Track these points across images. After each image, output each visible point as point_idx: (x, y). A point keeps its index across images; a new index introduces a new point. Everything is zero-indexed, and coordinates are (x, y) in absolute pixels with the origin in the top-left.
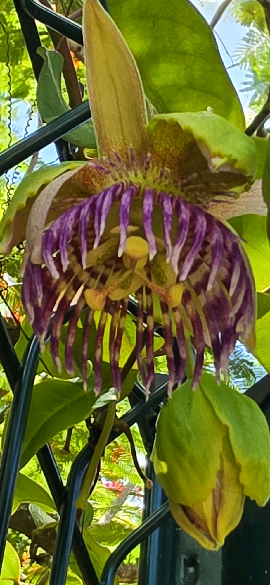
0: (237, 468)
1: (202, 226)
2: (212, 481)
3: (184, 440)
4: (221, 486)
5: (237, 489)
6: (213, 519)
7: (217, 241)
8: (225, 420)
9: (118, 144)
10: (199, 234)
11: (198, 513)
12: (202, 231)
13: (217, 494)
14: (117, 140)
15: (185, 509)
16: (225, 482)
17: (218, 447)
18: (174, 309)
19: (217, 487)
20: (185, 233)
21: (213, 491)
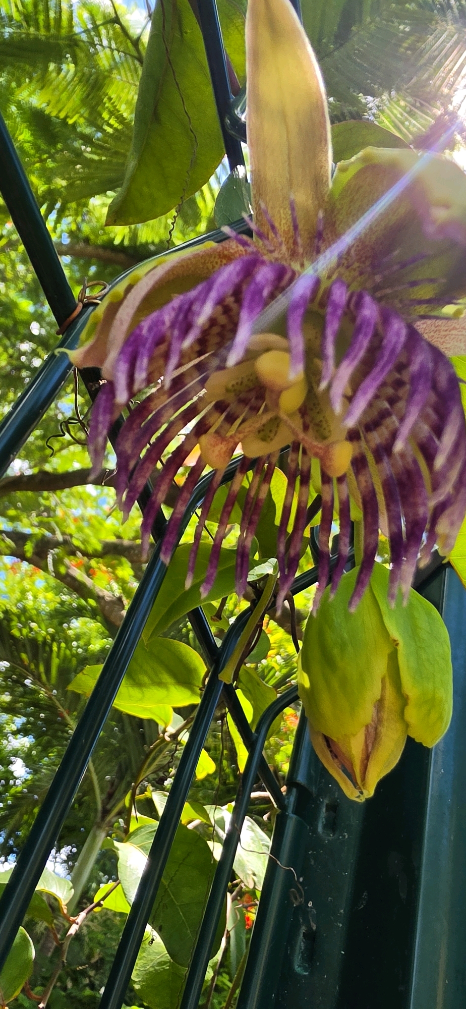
0: (403, 700)
1: (398, 334)
2: (367, 713)
3: (336, 652)
4: (379, 721)
5: (399, 726)
6: (362, 762)
7: (422, 366)
8: (395, 633)
9: (284, 221)
10: (390, 347)
11: (344, 750)
12: (397, 342)
13: (372, 730)
14: (283, 216)
15: (328, 741)
16: (385, 715)
17: (380, 667)
18: (341, 480)
19: (373, 721)
20: (364, 342)
21: (367, 726)
